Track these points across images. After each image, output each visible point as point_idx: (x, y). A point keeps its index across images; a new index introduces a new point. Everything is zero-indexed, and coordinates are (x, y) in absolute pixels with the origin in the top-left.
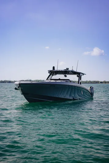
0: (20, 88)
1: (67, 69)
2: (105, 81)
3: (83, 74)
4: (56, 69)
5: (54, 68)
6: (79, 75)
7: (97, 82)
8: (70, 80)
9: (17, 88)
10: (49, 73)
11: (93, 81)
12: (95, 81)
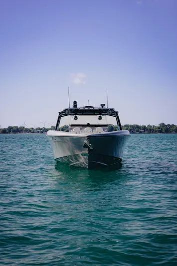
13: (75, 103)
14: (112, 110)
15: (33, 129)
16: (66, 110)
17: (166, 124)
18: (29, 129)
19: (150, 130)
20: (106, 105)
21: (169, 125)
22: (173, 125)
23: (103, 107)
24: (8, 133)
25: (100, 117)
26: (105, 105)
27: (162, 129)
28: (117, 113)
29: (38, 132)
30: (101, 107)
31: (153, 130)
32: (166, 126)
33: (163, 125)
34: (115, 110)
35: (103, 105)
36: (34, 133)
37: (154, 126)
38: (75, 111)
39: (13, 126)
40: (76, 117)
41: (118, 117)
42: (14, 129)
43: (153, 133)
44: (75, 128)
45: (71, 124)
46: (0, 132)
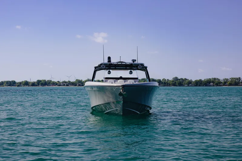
13: (109, 58)
14: (142, 65)
15: (59, 82)
16: (101, 64)
17: (179, 78)
18: (56, 83)
19: (165, 83)
20: (137, 61)
21: (182, 79)
22: (186, 79)
23: (134, 62)
24: (37, 86)
25: (131, 71)
26: (135, 60)
27: (175, 82)
28: (146, 68)
29: (64, 85)
30: (132, 62)
31: (168, 83)
32: (179, 80)
33: (176, 79)
34: (145, 65)
35: (134, 61)
36: (60, 85)
37: (168, 80)
38: (109, 66)
39: (41, 80)
40: (109, 71)
41: (147, 71)
42: (42, 82)
43: (167, 86)
44: (109, 80)
45: (105, 77)
46: (30, 85)
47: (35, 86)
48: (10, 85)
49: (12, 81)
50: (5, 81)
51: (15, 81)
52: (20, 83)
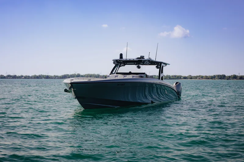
0: (72, 89)
1: (142, 58)
2: (191, 76)
3: (166, 64)
4: (124, 58)
5: (121, 55)
6: (160, 65)
7: (178, 77)
8: (146, 75)
9: (68, 89)
10: (114, 63)
11: (172, 76)
12: (175, 76)
46: (238, 78)
47: (242, 79)
48: (220, 79)
49: (223, 75)
50: (216, 75)
51: (225, 75)
52: (230, 77)
